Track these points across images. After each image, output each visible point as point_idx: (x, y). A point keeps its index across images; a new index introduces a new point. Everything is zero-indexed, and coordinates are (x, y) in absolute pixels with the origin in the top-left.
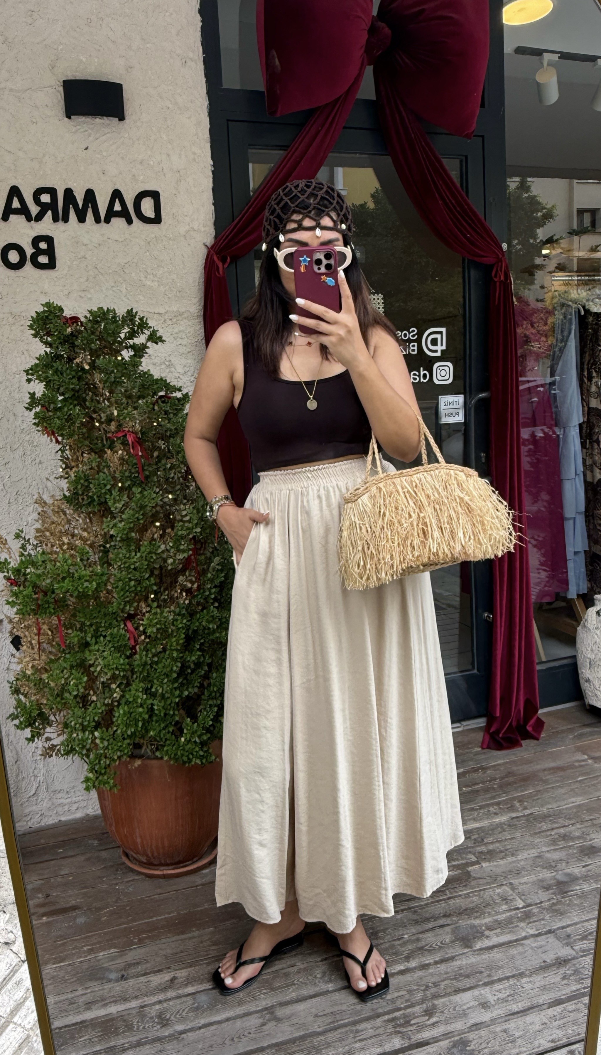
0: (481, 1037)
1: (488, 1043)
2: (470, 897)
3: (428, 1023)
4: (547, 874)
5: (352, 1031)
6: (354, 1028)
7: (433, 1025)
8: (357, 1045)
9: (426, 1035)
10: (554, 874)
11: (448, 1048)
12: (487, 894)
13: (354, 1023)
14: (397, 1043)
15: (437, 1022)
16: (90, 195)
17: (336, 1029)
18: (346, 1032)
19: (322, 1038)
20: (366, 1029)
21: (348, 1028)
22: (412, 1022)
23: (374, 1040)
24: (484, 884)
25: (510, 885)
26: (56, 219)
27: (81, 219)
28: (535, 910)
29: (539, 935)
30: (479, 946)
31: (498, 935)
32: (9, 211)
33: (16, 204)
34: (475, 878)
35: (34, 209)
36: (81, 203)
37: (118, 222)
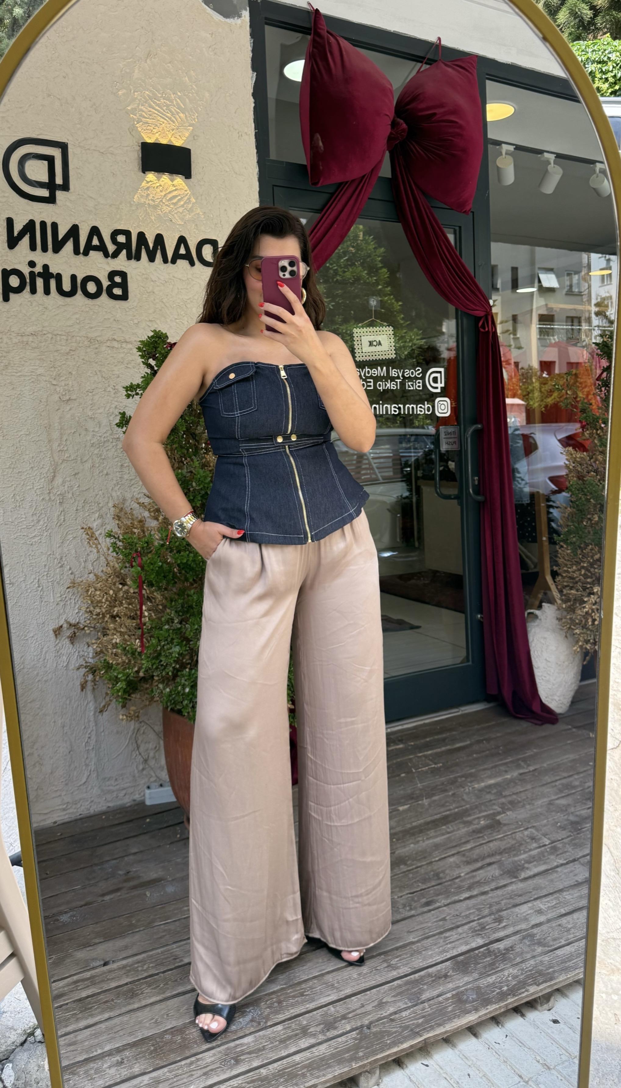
0: (542, 931)
1: (549, 934)
2: (505, 840)
3: (500, 926)
4: (560, 817)
5: (441, 938)
6: (442, 936)
7: (504, 927)
8: (449, 946)
9: (501, 934)
10: (566, 817)
11: (520, 940)
12: (519, 835)
13: (441, 933)
14: (480, 941)
15: (506, 926)
16: (159, 238)
17: (427, 938)
18: (437, 938)
19: (419, 944)
20: (452, 935)
21: (437, 937)
22: (487, 927)
23: (460, 941)
24: (513, 829)
25: (534, 827)
26: (129, 257)
27: (152, 258)
28: (559, 845)
29: (567, 863)
30: (523, 875)
31: (535, 866)
32: (89, 247)
33: (95, 242)
34: (505, 825)
35: (111, 248)
36: (151, 245)
37: (182, 264)
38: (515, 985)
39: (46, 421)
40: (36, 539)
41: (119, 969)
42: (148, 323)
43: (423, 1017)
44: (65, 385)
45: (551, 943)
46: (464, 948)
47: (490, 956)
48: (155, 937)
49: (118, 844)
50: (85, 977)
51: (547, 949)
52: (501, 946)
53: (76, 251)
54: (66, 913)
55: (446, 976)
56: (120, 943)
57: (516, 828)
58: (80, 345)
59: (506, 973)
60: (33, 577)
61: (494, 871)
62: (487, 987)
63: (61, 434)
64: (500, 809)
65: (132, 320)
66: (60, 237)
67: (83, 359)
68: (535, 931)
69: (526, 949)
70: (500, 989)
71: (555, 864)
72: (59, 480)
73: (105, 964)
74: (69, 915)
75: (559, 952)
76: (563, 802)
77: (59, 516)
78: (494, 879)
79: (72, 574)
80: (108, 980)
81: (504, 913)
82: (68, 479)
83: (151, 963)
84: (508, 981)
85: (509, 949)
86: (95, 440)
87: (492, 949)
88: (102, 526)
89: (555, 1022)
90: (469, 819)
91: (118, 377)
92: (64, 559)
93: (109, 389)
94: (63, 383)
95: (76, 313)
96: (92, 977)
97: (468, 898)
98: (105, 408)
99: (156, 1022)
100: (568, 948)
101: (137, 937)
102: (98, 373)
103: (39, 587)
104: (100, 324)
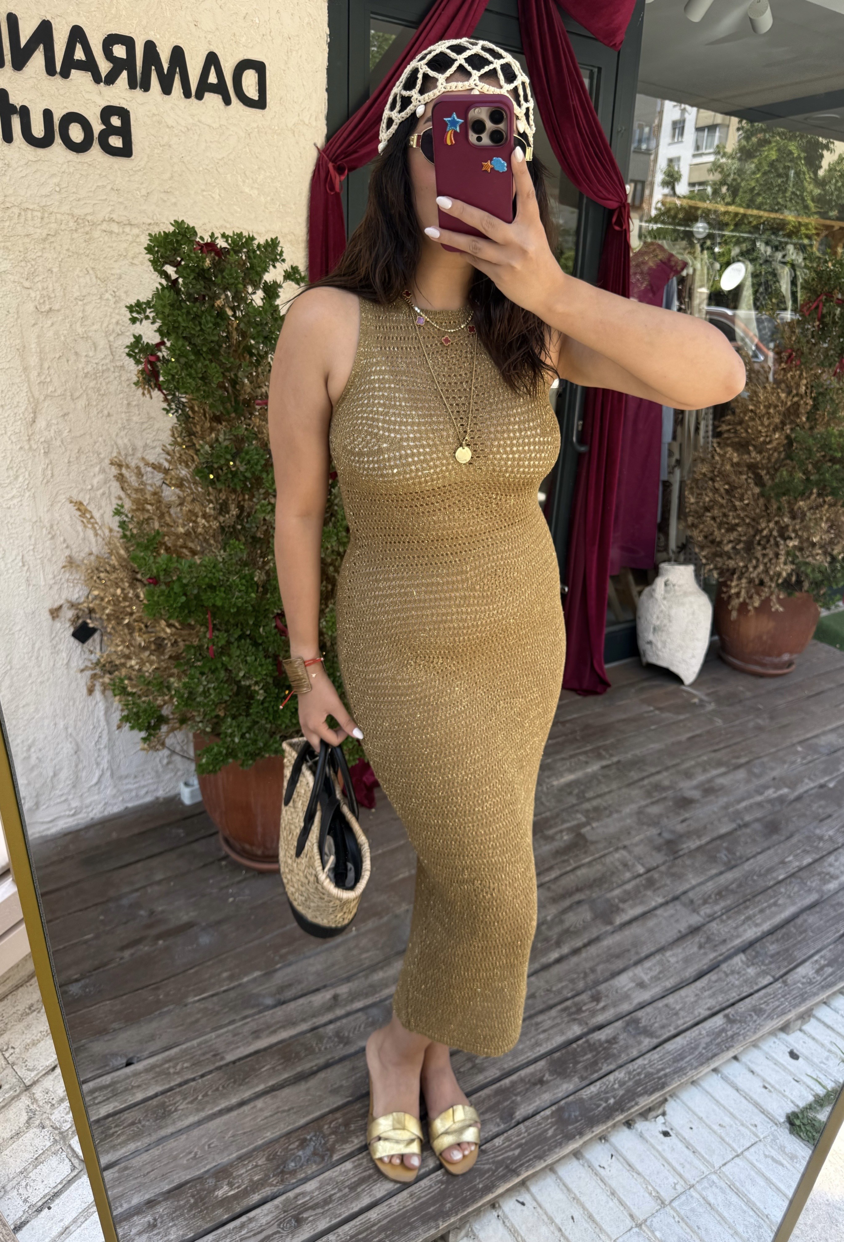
0: (647, 1014)
1: (655, 1019)
2: (593, 865)
4: (653, 833)
7: (603, 1008)
10: (658, 833)
11: (623, 1027)
12: (608, 859)
16: (178, 54)
22: (584, 1009)
24: (601, 850)
25: (625, 847)
26: (132, 85)
27: (167, 90)
28: (656, 875)
29: (666, 903)
30: (618, 921)
31: (632, 907)
32: (69, 64)
33: (79, 54)
34: (593, 843)
35: (104, 67)
36: (166, 66)
37: (213, 99)
38: (623, 1096)
39: (18, 341)
40: (15, 501)
41: (147, 1070)
42: (162, 195)
43: (520, 1146)
44: (43, 289)
45: (659, 1033)
46: (559, 1040)
47: (591, 1051)
48: (189, 1020)
49: (139, 865)
50: (104, 1083)
51: (655, 1041)
52: (602, 1036)
53: (50, 70)
54: (77, 980)
55: (541, 1082)
56: (146, 1029)
57: (605, 848)
58: (63, 227)
59: (611, 1077)
60: (14, 553)
61: (585, 914)
62: (591, 1098)
63: (41, 359)
64: (584, 819)
65: (138, 189)
66: (23, 42)
67: (68, 250)
68: (640, 1014)
69: (631, 1041)
70: (606, 1101)
71: (653, 904)
72: (41, 423)
73: (128, 1064)
74: (80, 984)
75: (670, 1046)
76: (655, 810)
77: (44, 470)
78: (586, 927)
79: (67, 547)
80: (133, 1087)
81: (602, 987)
82: (54, 421)
83: (186, 1061)
84: (614, 1090)
85: (612, 1041)
86: (89, 369)
87: (592, 1041)
88: (105, 483)
89: (666, 1134)
90: (550, 832)
91: (120, 278)
92: (55, 527)
93: (107, 296)
94: (40, 285)
95: (54, 175)
96: (113, 1084)
97: (558, 961)
98: (102, 322)
99: (195, 1158)
100: (678, 1039)
101: (166, 1020)
102: (91, 272)
103: (24, 565)
104: (91, 194)
